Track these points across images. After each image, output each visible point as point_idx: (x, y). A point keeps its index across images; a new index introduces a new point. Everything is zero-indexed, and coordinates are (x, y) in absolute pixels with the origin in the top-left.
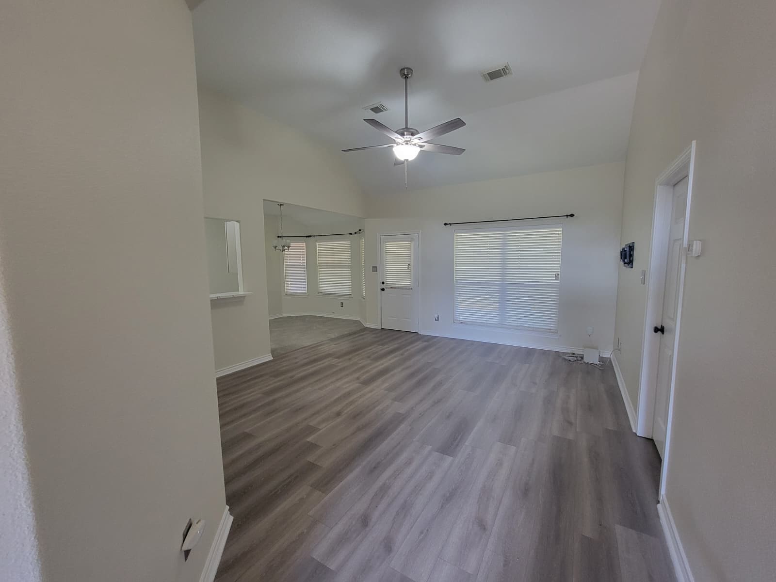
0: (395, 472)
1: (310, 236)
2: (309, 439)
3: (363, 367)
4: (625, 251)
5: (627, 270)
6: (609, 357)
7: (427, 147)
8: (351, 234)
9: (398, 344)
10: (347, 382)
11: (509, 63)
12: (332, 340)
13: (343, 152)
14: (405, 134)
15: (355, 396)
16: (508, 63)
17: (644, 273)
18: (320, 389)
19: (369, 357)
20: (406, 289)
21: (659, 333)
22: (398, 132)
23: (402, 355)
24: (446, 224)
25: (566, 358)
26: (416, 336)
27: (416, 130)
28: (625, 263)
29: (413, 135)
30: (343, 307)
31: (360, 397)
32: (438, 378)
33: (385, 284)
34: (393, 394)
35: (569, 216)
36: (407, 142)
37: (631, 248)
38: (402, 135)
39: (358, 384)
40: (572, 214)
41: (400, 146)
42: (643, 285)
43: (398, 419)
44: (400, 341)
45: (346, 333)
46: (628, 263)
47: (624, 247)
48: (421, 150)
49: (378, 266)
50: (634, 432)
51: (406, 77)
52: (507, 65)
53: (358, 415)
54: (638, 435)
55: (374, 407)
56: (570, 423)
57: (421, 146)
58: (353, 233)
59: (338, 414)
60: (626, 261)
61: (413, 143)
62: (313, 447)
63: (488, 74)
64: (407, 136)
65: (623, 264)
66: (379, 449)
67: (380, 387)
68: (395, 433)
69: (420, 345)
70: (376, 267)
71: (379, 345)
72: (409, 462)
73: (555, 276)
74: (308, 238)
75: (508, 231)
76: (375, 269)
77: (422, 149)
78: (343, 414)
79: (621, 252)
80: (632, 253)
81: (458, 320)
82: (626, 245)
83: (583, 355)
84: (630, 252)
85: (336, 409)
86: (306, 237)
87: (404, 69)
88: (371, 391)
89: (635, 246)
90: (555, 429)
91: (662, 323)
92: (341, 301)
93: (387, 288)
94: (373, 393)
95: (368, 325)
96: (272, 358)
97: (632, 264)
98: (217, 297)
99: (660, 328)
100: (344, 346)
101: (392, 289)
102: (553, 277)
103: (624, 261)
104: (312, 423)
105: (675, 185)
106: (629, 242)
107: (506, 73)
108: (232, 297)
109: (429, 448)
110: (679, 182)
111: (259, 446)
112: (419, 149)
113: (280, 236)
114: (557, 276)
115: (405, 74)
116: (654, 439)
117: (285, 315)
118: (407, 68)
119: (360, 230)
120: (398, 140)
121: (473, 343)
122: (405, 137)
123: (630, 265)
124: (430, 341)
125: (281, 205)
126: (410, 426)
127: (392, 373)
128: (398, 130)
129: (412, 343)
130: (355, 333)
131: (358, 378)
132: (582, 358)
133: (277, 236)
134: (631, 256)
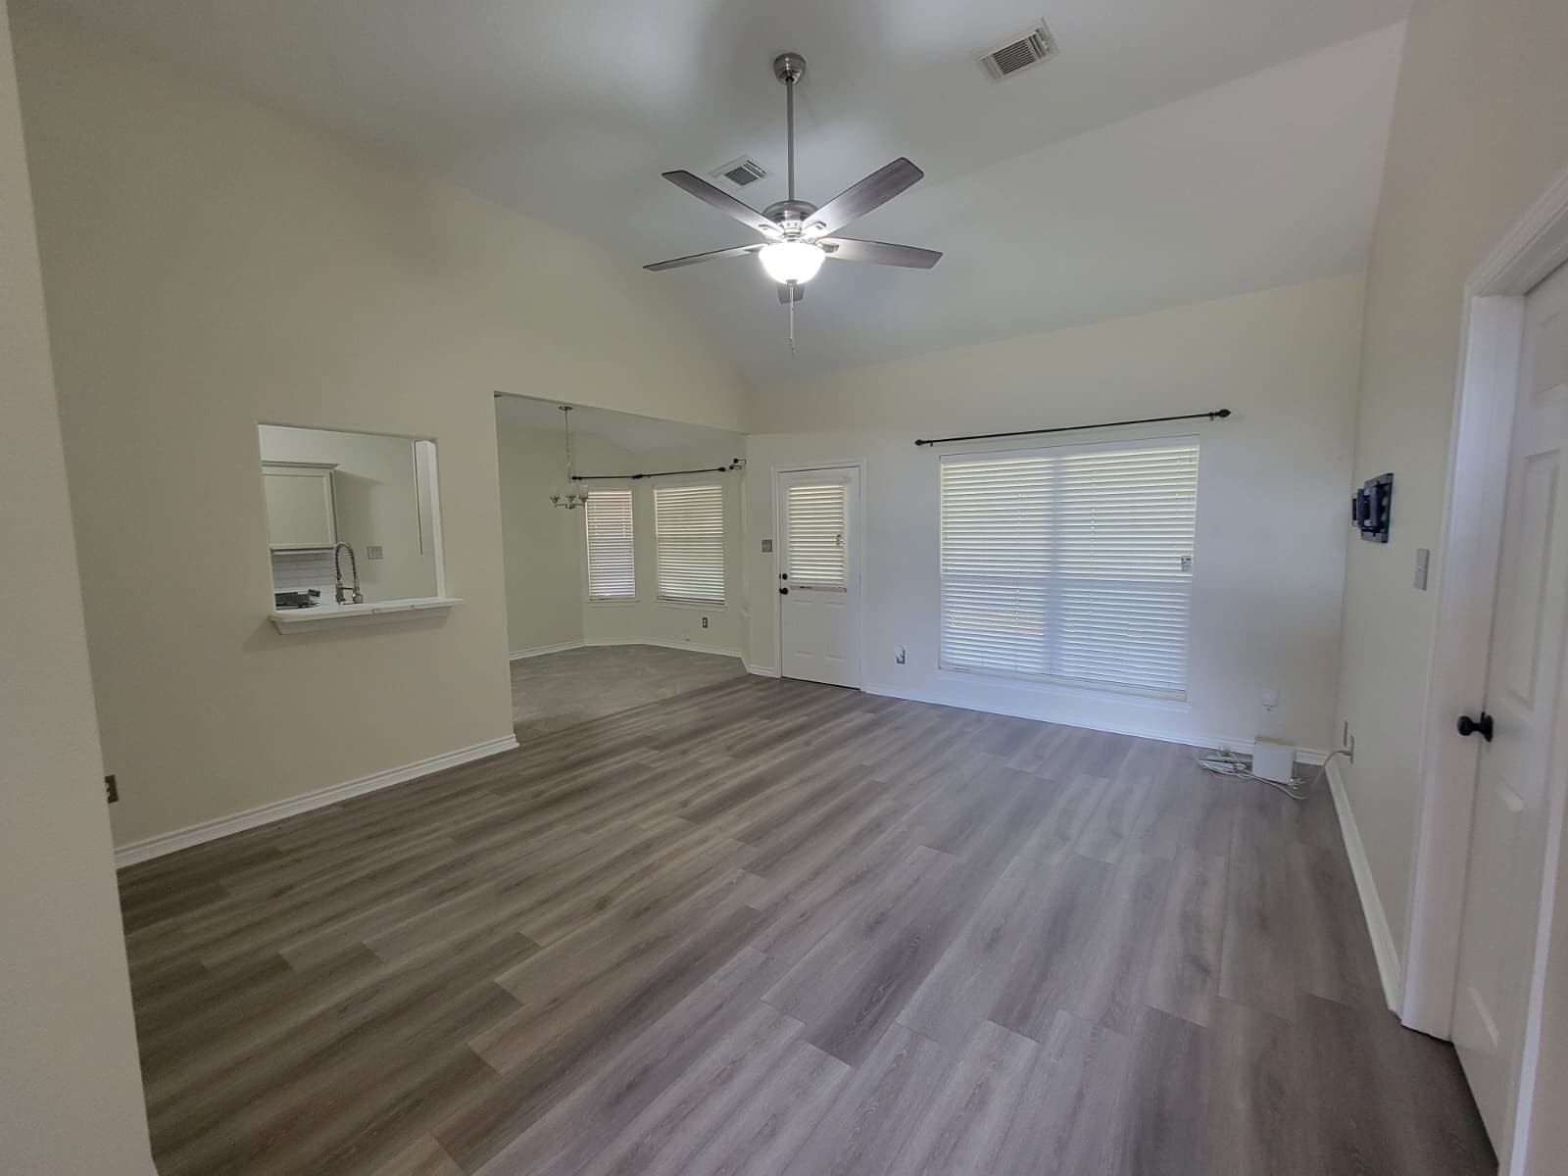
0: (679, 1105)
1: (640, 476)
2: (500, 979)
3: (708, 773)
4: (1367, 498)
5: (1370, 548)
6: (1320, 763)
7: (845, 249)
8: (722, 469)
9: (806, 715)
10: (658, 814)
11: (1046, 20)
12: (666, 703)
13: (646, 270)
14: (786, 215)
15: (664, 852)
16: (1043, 19)
17: (1425, 557)
18: (588, 830)
19: (729, 748)
20: (833, 590)
21: (1476, 736)
22: (767, 212)
23: (807, 743)
24: (919, 443)
25: (1207, 765)
26: (853, 697)
27: (812, 206)
28: (1365, 529)
29: (803, 216)
30: (706, 627)
31: (672, 856)
32: (874, 811)
33: (788, 579)
34: (753, 852)
35: (1217, 414)
36: (792, 237)
37: (1384, 488)
38: (778, 217)
39: (679, 821)
40: (1222, 411)
41: (774, 246)
42: (1422, 591)
43: (744, 926)
44: (812, 708)
45: (702, 686)
46: (1375, 530)
47: (1362, 487)
48: (828, 259)
49: (774, 539)
50: (1391, 1012)
51: (790, 79)
52: (1039, 27)
53: (647, 909)
54: (1404, 1023)
55: (698, 887)
56: (1202, 968)
57: (829, 248)
58: (727, 467)
59: (601, 905)
60: (1367, 523)
61: (806, 238)
62: (501, 1000)
63: (996, 56)
64: (790, 222)
65: (1359, 531)
66: (660, 1024)
67: (723, 833)
68: (720, 972)
69: (857, 718)
70: (770, 542)
71: (763, 718)
72: (726, 1076)
73: (1180, 562)
74: (636, 480)
75: (1065, 455)
76: (767, 546)
77: (830, 255)
78: (615, 903)
79: (1354, 500)
80: (1385, 502)
81: (948, 663)
82: (1367, 483)
83: (1251, 756)
84: (1379, 500)
85: (601, 889)
86: (634, 477)
87: (783, 56)
88: (703, 841)
89: (1394, 485)
90: (1154, 987)
91: (1484, 706)
92: (704, 614)
93: (793, 588)
94: (707, 845)
95: (753, 669)
96: (518, 745)
97: (1387, 532)
98: (373, 610)
99: (1477, 719)
100: (686, 717)
101: (803, 591)
102: (1178, 564)
103: (1361, 524)
104: (527, 930)
105: (1528, 293)
106: (1377, 472)
107: (1041, 52)
108: (409, 609)
109: (794, 1027)
110: (1544, 280)
111: (375, 990)
112: (822, 256)
113: (578, 476)
114: (1185, 562)
115: (787, 69)
116: (1454, 1041)
117: (588, 643)
118: (792, 55)
119: (736, 461)
120: (768, 233)
121: (981, 716)
122: (784, 223)
123: (1379, 535)
124: (882, 707)
125: (566, 409)
126: (765, 951)
127: (767, 792)
128: (767, 209)
129: (837, 714)
130: (720, 687)
131: (685, 804)
132: (1249, 767)
133: (572, 475)
134: (1383, 510)
